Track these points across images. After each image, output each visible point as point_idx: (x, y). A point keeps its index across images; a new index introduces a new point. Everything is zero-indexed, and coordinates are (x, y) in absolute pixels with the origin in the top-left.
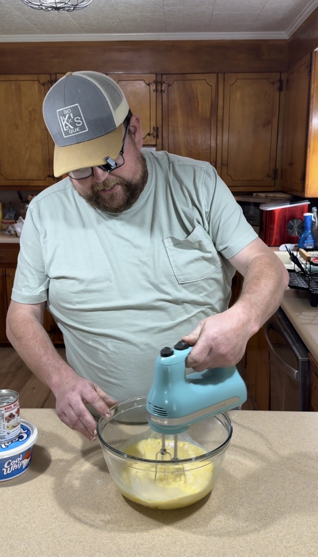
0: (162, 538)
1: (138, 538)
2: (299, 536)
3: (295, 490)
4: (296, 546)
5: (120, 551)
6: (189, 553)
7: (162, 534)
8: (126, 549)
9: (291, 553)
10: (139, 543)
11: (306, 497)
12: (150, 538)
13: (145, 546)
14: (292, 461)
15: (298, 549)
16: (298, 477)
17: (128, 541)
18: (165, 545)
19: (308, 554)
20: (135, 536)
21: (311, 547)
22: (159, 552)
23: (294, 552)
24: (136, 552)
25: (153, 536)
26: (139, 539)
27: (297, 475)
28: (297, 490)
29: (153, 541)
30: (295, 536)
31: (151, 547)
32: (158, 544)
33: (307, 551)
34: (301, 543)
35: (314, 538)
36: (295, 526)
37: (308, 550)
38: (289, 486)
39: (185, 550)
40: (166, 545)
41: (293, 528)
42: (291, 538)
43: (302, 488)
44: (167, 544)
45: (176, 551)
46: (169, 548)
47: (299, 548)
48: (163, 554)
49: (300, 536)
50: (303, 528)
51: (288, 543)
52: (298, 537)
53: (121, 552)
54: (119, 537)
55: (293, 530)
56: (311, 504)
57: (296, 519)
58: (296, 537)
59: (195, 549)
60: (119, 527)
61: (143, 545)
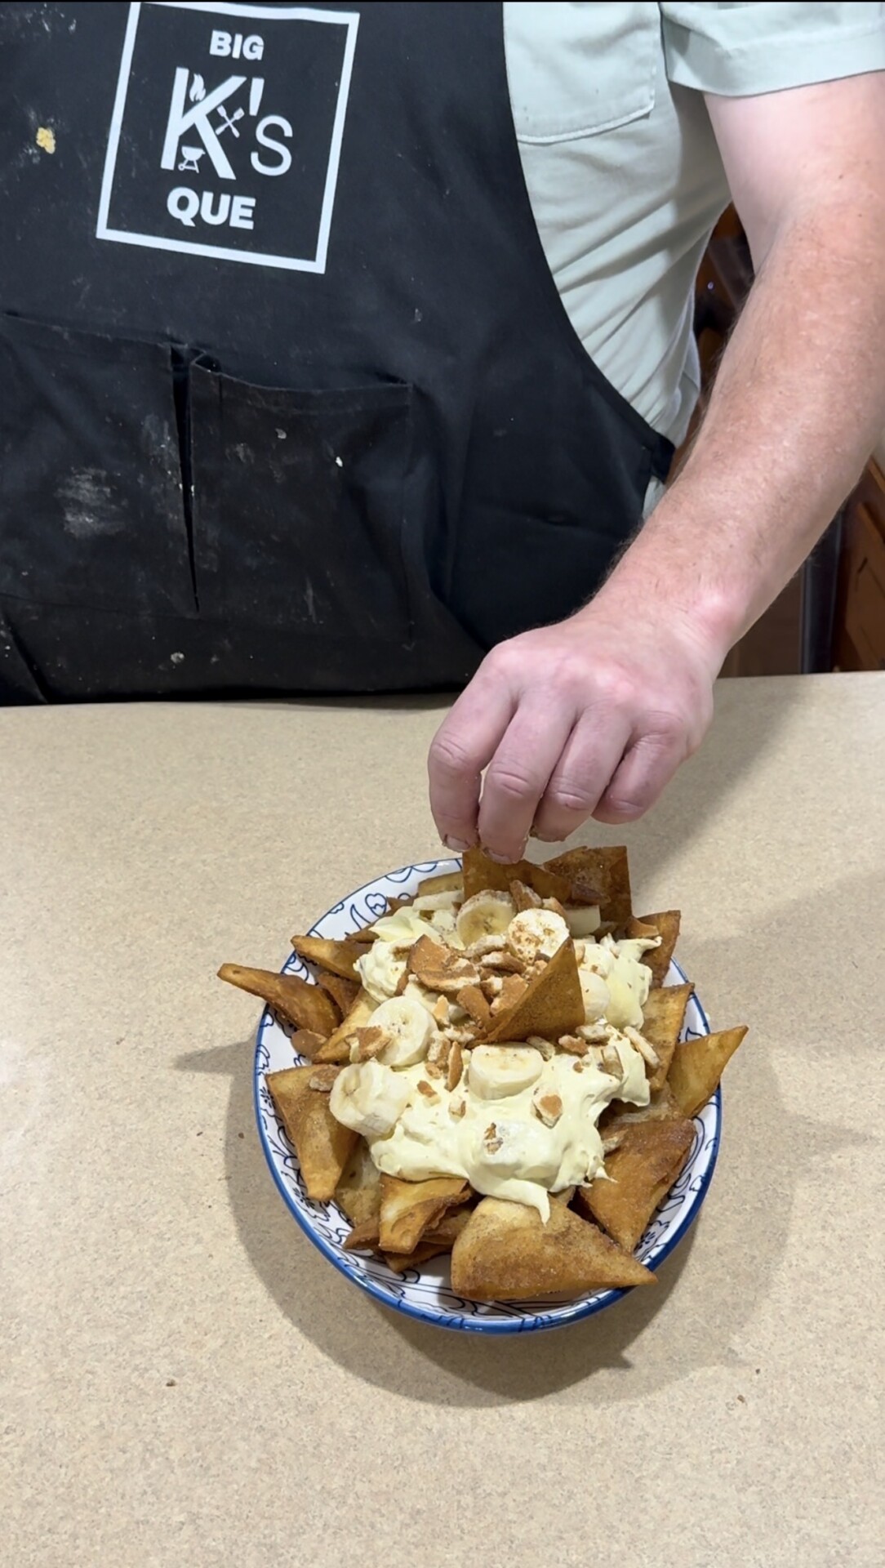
0: (199, 1249)
1: (96, 1256)
2: (759, 1205)
3: (752, 1007)
4: (746, 1246)
5: (17, 1320)
6: (303, 1307)
7: (197, 1230)
8: (43, 1309)
9: (721, 1280)
10: (101, 1277)
11: (793, 1033)
12: (148, 1254)
13: (122, 1289)
14: (745, 885)
15: (754, 1257)
16: (767, 949)
17: (51, 1274)
18: (206, 1277)
19: (793, 1279)
20: (83, 1250)
21: (808, 1247)
22: (182, 1309)
23: (735, 1275)
24: (85, 1319)
25: (159, 1244)
26: (98, 1262)
27: (763, 945)
28: (761, 1005)
29: (156, 1265)
30: (745, 1202)
31: (148, 1291)
32: (176, 1274)
33: (790, 1266)
34: (764, 1232)
35: (820, 1209)
36: (744, 1159)
37: (794, 1263)
38: (729, 993)
39: (288, 1294)
40: (210, 1277)
41: (737, 1168)
42: (728, 1213)
43: (781, 997)
44: (214, 1275)
45: (251, 1302)
46: (223, 1288)
47: (757, 1253)
48: (198, 1320)
49: (763, 1204)
50: (779, 1167)
51: (714, 1237)
52: (756, 1209)
53: (18, 1324)
54: (13, 1258)
55: (738, 1178)
56: (813, 1063)
57: (750, 1128)
58: (748, 1207)
59: (331, 1288)
60: (18, 1215)
61: (115, 1284)
